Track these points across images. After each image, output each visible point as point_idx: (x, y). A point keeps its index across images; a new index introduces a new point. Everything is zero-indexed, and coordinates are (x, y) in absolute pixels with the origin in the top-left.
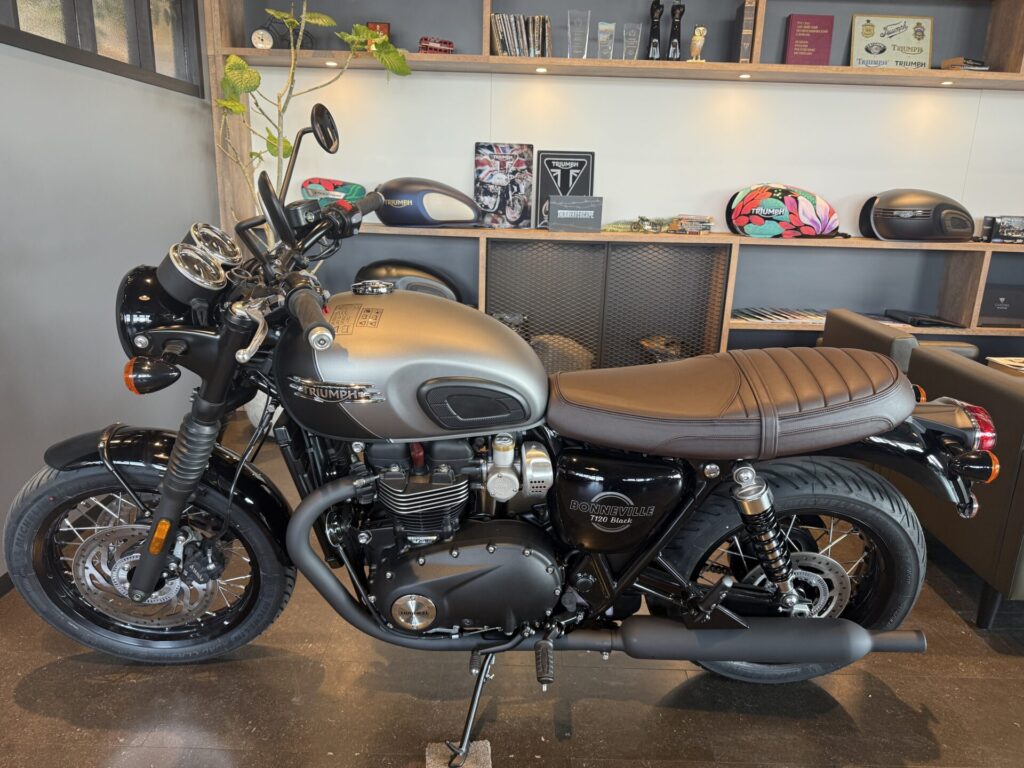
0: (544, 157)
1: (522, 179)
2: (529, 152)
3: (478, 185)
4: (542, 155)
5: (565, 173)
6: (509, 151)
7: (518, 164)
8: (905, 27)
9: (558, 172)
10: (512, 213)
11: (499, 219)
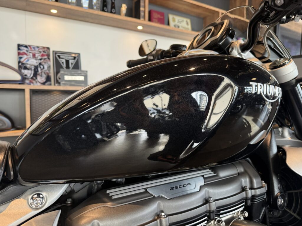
0: (56, 53)
1: (45, 63)
2: (48, 50)
3: (20, 64)
4: (55, 53)
5: (67, 62)
6: (37, 49)
7: (43, 55)
8: (183, 21)
9: (64, 61)
10: (41, 79)
11: (34, 82)
